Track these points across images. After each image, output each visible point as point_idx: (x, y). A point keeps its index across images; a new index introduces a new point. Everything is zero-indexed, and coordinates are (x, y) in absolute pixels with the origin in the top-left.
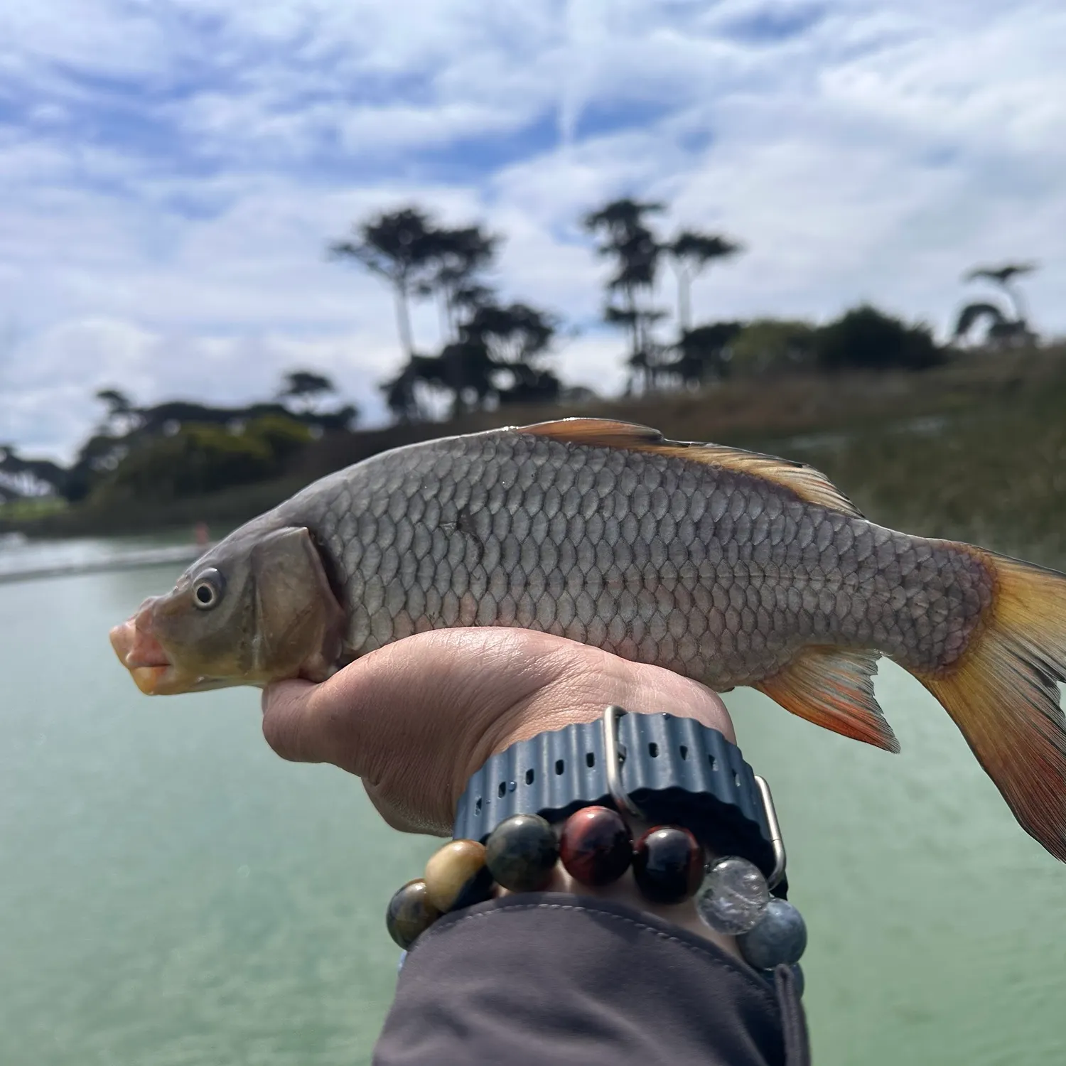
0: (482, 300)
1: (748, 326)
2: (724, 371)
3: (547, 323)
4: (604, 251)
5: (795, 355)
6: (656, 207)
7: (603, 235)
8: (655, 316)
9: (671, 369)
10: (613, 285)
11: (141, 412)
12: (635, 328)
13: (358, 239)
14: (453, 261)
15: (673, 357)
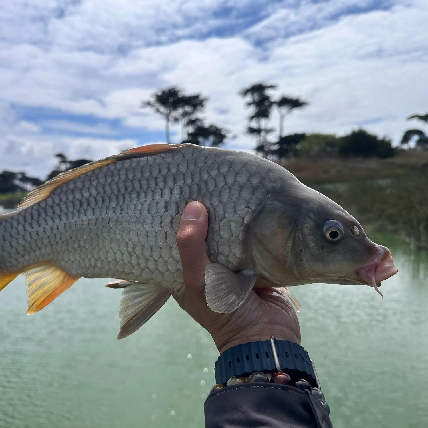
0: (199, 123)
1: (308, 135)
2: (297, 154)
3: (223, 132)
4: (249, 104)
5: (329, 149)
6: (272, 87)
7: (249, 98)
8: (268, 131)
9: (274, 152)
10: (252, 118)
11: (70, 162)
12: (260, 135)
13: (152, 100)
14: (188, 109)
15: (276, 147)
